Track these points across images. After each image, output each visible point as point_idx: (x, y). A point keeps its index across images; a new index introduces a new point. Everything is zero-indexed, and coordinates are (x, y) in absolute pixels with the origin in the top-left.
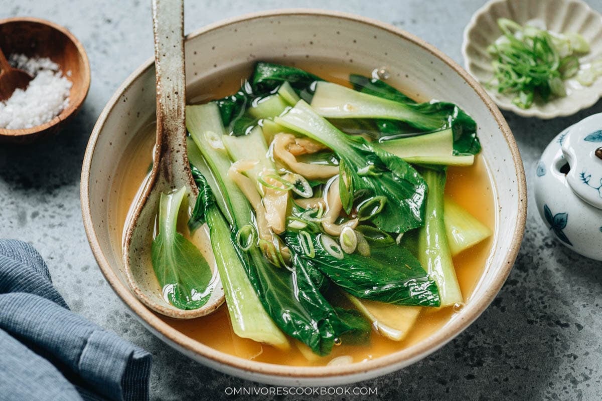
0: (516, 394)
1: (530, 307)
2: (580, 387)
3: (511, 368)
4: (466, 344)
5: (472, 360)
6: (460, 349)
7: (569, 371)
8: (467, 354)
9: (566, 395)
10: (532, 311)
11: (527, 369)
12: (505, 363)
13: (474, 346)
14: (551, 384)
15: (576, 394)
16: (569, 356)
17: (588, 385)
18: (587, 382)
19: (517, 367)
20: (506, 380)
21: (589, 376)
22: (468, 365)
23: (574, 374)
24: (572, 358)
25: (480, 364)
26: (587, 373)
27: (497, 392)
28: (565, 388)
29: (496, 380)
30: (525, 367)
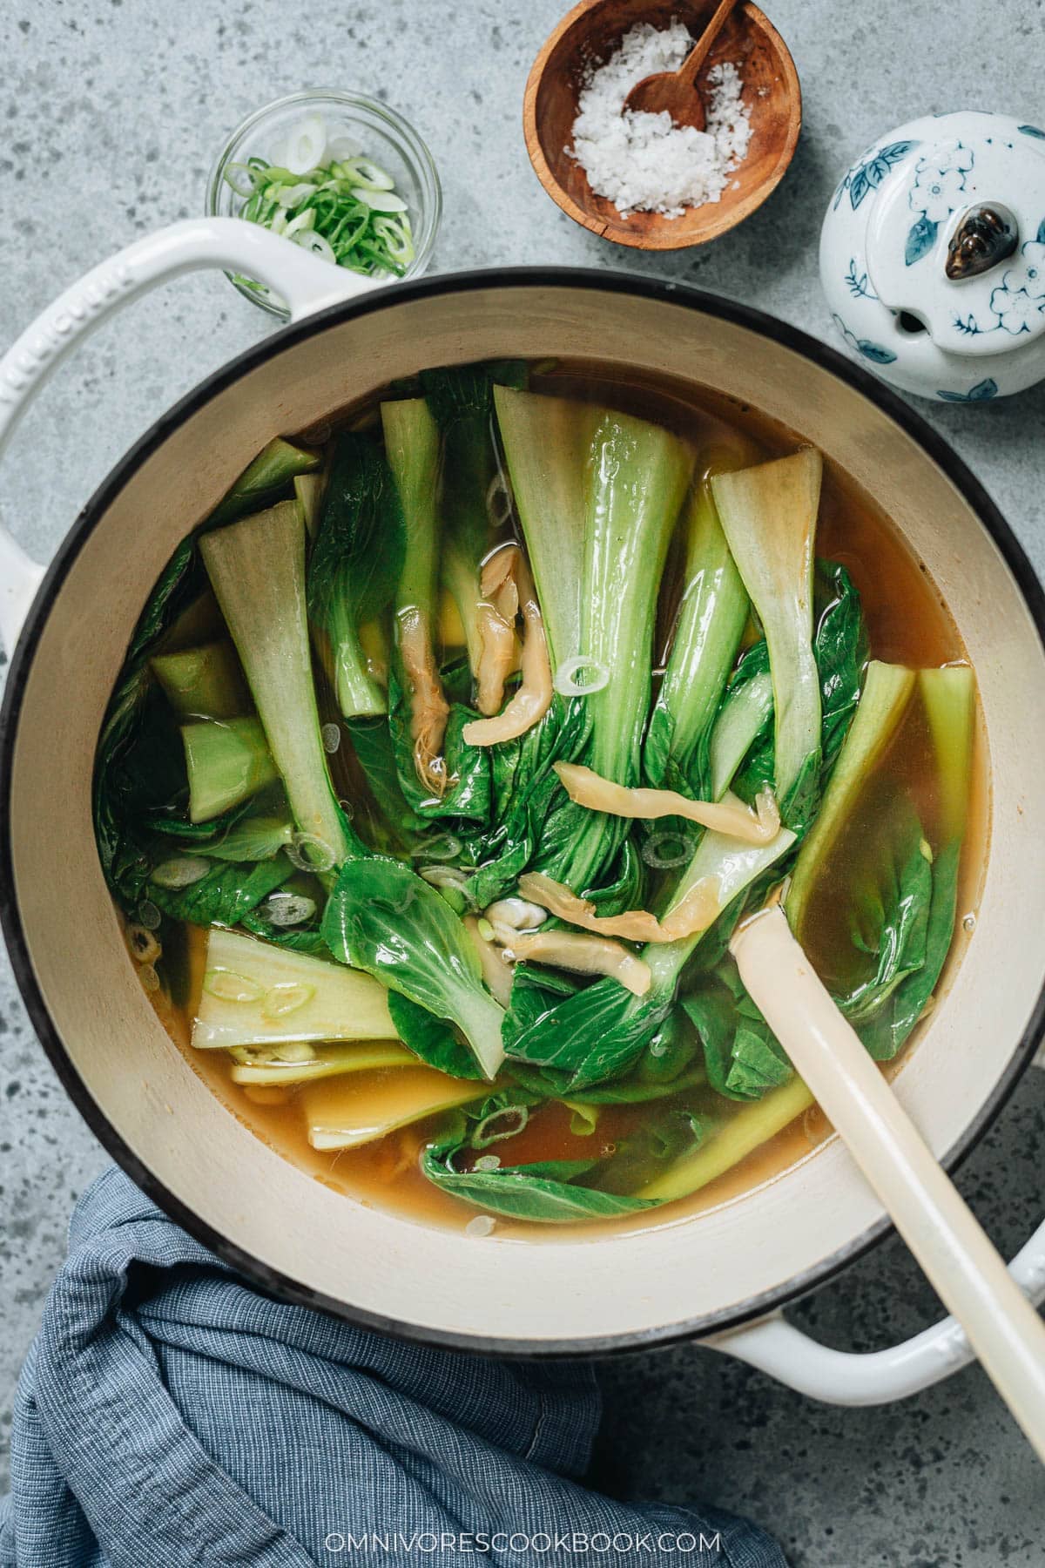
0: (815, 1480)
1: (862, 1317)
2: (926, 1472)
3: (814, 1432)
4: (742, 1384)
5: (750, 1413)
6: (732, 1392)
7: (911, 1442)
8: (742, 1402)
9: (899, 1486)
10: (864, 1325)
11: (840, 1436)
12: (804, 1422)
13: (756, 1387)
14: (877, 1465)
15: (917, 1486)
16: (915, 1415)
17: (939, 1471)
18: (940, 1465)
19: (825, 1432)
20: (803, 1454)
21: (945, 1454)
22: (742, 1422)
23: (918, 1449)
24: (919, 1419)
25: (761, 1421)
26: (941, 1447)
27: (785, 1476)
28: (900, 1474)
29: (785, 1453)
30: (838, 1431)
